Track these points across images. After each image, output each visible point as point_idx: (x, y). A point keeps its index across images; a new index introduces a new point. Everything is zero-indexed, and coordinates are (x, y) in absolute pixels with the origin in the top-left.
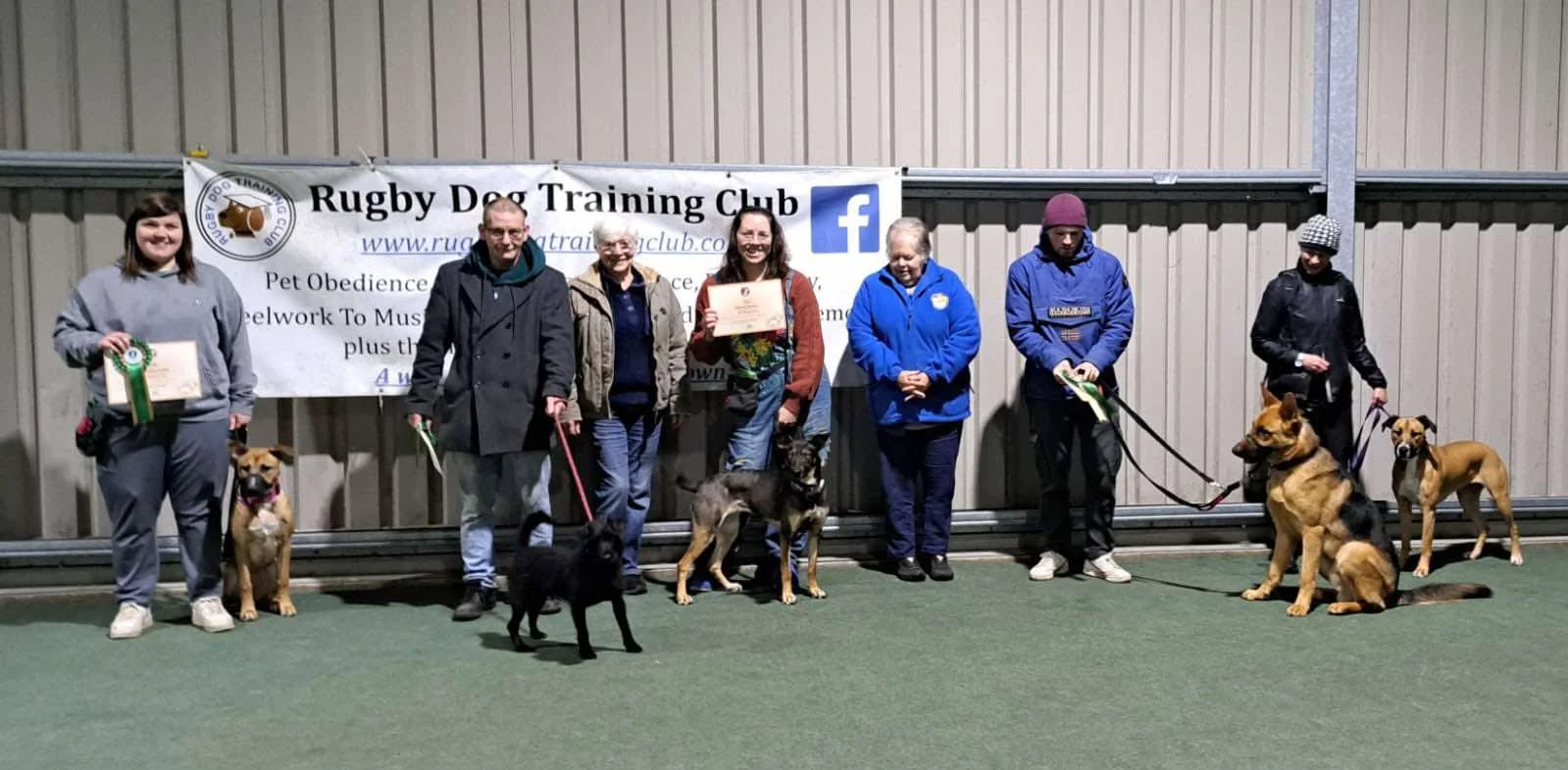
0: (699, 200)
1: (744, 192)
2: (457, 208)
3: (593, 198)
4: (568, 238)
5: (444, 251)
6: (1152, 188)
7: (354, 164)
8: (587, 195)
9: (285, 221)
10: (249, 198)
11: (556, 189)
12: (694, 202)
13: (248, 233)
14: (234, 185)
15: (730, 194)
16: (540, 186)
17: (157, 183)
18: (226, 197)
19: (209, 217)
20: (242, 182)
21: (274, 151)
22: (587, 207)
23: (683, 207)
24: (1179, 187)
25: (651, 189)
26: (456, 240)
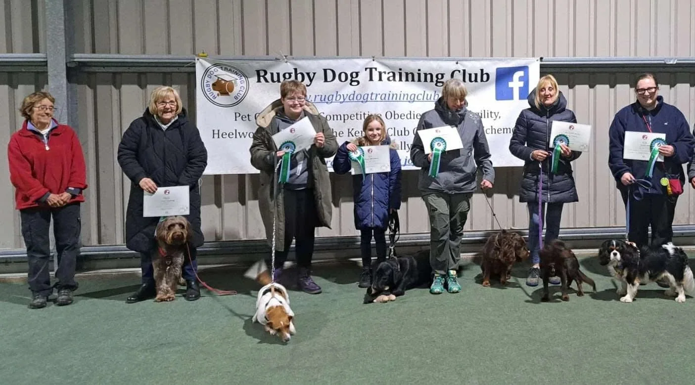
0: (442, 75)
1: (464, 71)
2: (326, 80)
3: (391, 74)
4: (379, 94)
5: (320, 101)
6: (665, 66)
7: (277, 59)
8: (389, 73)
9: (244, 87)
10: (227, 76)
11: (374, 70)
12: (440, 76)
13: (226, 94)
14: (220, 70)
15: (458, 72)
16: (366, 69)
17: (183, 69)
18: (215, 76)
19: (208, 85)
20: (224, 68)
21: (238, 54)
22: (388, 79)
23: (435, 79)
24: (678, 65)
25: (419, 70)
26: (325, 96)
